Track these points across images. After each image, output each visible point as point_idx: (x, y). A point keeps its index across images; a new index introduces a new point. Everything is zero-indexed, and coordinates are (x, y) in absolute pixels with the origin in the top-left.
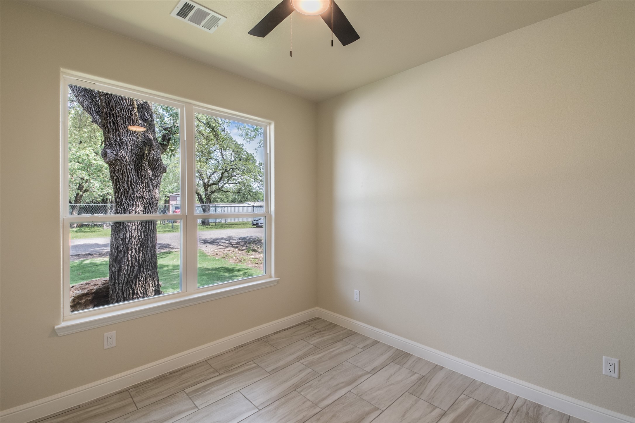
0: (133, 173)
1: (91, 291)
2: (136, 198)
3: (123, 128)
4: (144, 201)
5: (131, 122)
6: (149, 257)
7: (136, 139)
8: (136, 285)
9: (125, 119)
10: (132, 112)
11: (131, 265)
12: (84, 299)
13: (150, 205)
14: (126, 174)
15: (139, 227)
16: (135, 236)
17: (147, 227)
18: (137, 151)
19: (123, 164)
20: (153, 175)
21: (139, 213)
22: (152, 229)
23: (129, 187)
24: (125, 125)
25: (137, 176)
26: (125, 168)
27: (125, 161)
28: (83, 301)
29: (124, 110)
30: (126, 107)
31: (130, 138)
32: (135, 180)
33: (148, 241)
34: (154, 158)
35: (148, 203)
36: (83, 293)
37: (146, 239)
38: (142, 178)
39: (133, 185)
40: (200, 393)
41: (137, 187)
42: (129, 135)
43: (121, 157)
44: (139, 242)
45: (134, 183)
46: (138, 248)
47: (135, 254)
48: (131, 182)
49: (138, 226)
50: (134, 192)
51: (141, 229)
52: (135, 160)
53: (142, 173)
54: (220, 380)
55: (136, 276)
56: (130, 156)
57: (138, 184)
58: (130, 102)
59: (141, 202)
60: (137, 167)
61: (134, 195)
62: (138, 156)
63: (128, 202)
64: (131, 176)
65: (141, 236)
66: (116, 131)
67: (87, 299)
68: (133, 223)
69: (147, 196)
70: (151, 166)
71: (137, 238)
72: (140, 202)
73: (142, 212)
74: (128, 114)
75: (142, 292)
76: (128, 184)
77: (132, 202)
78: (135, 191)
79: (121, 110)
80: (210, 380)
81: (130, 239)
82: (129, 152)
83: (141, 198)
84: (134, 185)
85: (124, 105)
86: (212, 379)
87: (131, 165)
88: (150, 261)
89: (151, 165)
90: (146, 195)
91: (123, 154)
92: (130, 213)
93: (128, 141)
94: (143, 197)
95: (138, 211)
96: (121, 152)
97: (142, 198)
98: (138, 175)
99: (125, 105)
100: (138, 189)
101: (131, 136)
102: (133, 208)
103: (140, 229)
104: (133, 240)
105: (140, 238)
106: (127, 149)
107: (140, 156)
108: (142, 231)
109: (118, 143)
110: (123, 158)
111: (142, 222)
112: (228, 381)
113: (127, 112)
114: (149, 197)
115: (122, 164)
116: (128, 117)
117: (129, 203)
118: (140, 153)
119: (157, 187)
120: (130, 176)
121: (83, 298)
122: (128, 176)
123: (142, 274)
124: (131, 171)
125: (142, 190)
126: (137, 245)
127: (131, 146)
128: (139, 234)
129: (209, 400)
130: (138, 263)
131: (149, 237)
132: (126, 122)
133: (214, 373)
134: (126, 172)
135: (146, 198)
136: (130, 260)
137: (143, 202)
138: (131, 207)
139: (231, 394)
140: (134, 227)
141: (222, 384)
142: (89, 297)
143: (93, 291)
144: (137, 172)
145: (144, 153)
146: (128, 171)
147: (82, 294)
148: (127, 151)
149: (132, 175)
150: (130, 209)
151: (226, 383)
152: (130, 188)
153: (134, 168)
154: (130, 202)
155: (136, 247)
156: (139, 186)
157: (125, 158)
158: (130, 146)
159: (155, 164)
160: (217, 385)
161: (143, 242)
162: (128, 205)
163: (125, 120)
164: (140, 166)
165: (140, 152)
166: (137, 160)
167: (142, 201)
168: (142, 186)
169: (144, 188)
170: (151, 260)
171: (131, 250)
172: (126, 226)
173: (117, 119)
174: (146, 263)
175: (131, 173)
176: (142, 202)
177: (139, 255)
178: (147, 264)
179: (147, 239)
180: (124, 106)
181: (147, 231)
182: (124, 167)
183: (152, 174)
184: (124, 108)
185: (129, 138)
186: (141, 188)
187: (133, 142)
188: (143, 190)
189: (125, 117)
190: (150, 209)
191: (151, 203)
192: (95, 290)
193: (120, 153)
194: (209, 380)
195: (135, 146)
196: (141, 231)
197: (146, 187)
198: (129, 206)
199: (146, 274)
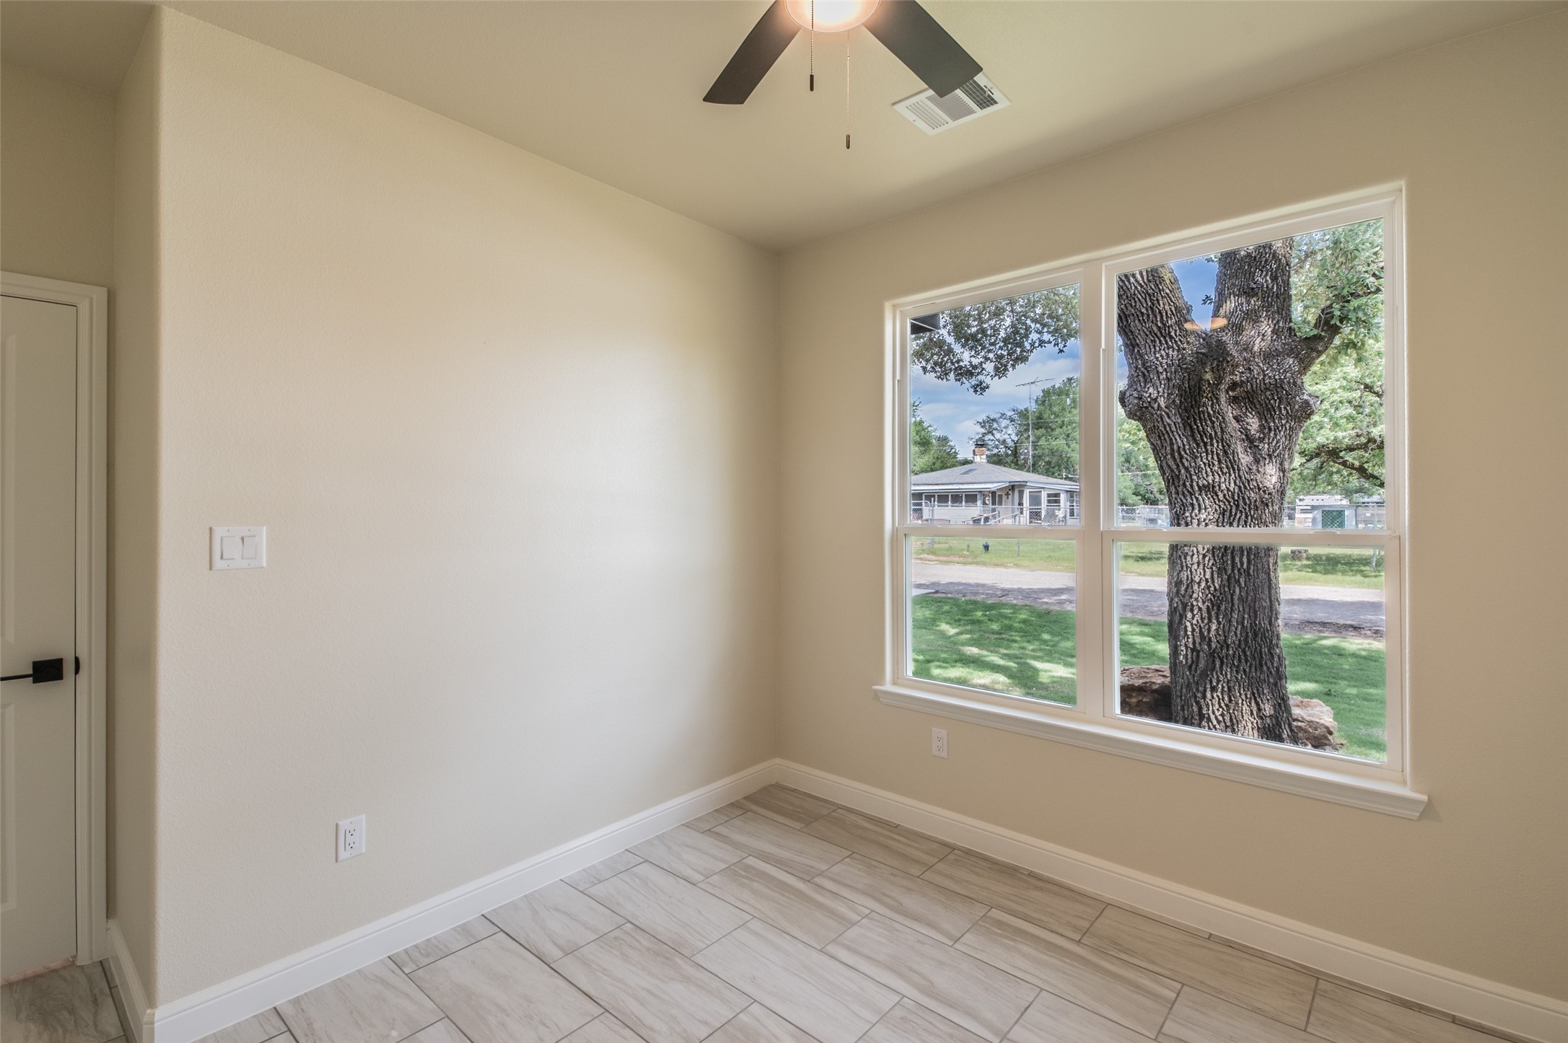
0: (1180, 433)
1: (1150, 685)
2: (1197, 489)
3: (1144, 336)
4: (1217, 496)
5: (1156, 318)
6: (1236, 636)
7: (1175, 353)
8: (1204, 697)
9: (1143, 316)
10: (1154, 297)
11: (1191, 647)
12: (1135, 697)
13: (1237, 506)
14: (1166, 436)
15: (1207, 559)
16: (1197, 579)
17: (1227, 561)
18: (1179, 380)
19: (1155, 416)
20: (1262, 427)
21: (1206, 525)
22: (1245, 566)
23: (1178, 466)
24: (1145, 330)
25: (1190, 438)
26: (1161, 423)
27: (1156, 408)
28: (1134, 700)
29: (1136, 299)
30: (1138, 291)
31: (1161, 356)
32: (1187, 447)
33: (1232, 595)
34: (1265, 384)
35: (1229, 502)
36: (1130, 683)
37: (1227, 589)
38: (1205, 440)
39: (1184, 461)
40: (999, 931)
41: (1196, 464)
42: (1158, 349)
43: (1149, 400)
44: (1207, 595)
45: (1186, 456)
46: (1204, 608)
47: (1200, 621)
48: (1180, 453)
49: (1204, 556)
50: (1191, 475)
51: (1210, 564)
52: (1178, 402)
53: (1203, 429)
54: (1061, 948)
55: (1204, 675)
56: (1166, 395)
57: (1196, 457)
58: (1145, 277)
59: (1211, 499)
60: (1188, 417)
61: (1192, 482)
62: (1185, 392)
63: (1181, 499)
64: (1176, 440)
65: (1213, 582)
66: (1134, 348)
67: (1140, 698)
68: (1195, 549)
69: (1227, 483)
70: (1258, 406)
71: (1203, 584)
72: (1209, 498)
73: (1214, 522)
74: (1145, 305)
75: (1220, 718)
76: (1173, 457)
77: (1189, 500)
78: (1193, 473)
79: (1130, 300)
80: (1050, 933)
81: (1188, 585)
82: (1163, 386)
83: (1209, 488)
84: (1187, 460)
85: (1133, 288)
86: (1054, 935)
87: (1171, 415)
88: (1239, 646)
89: (1257, 403)
90: (1223, 480)
91: (1150, 394)
92: (1187, 525)
93: (1158, 363)
94: (1213, 487)
95: (1202, 520)
96: (1146, 390)
97: (1213, 489)
98: (1193, 436)
99: (1136, 287)
100: (1199, 468)
101: (1164, 350)
102: (1192, 512)
103: (1208, 564)
104: (1196, 587)
105: (1210, 587)
106: (1158, 382)
107: (1190, 389)
108: (1214, 568)
109: (1142, 372)
110: (1152, 402)
111: (1213, 548)
112: (1065, 962)
113: (1143, 301)
114: (1232, 485)
115: (1153, 415)
116: (1147, 310)
117: (1184, 501)
118: (1188, 383)
119: (1271, 458)
120: (1174, 441)
121: (1134, 695)
122: (1171, 439)
123: (1219, 674)
124: (1174, 429)
125: (1208, 470)
126: (1204, 602)
127: (1167, 372)
128: (1208, 576)
129: (984, 952)
130: (1207, 645)
131: (1234, 587)
132: (1145, 322)
133: (1074, 932)
134: (1164, 432)
135: (1222, 488)
136: (1189, 633)
137: (1215, 497)
138: (1188, 510)
139: (1022, 979)
140: (1195, 559)
141: (1047, 955)
142: (1145, 696)
143: (1155, 687)
144: (1188, 428)
145: (1201, 379)
146: (1168, 429)
147: (1129, 685)
148: (1158, 384)
149: (1179, 435)
150: (1187, 514)
151: (1054, 961)
152: (1181, 467)
153: (1179, 420)
154: (1187, 500)
155: (1200, 604)
156: (1202, 461)
157: (1155, 400)
158: (1164, 373)
159: (1268, 399)
160: (1037, 949)
161: (1218, 597)
162: (1184, 506)
163: (1143, 319)
164: (1195, 413)
165: (1189, 379)
166: (1184, 399)
167: (1212, 497)
168: (1207, 459)
169: (1214, 465)
170: (1243, 646)
171: (1192, 611)
172: (1181, 554)
173: (1127, 321)
174: (1228, 650)
175: (1175, 433)
176: (1214, 499)
177: (1209, 627)
178: (1231, 652)
179: (1230, 590)
180: (1132, 291)
181: (1229, 572)
182: (1159, 422)
183: (1260, 426)
184: (1135, 294)
185: (1158, 355)
186: (1205, 466)
187: (1169, 362)
188: (1211, 469)
189: (1142, 313)
190: (1236, 514)
191: (1237, 501)
192: (1157, 686)
193: (1146, 392)
194: (1047, 932)
195: (1173, 370)
196: (1211, 568)
197: (1220, 462)
198: (1184, 509)
199: (1229, 679)
